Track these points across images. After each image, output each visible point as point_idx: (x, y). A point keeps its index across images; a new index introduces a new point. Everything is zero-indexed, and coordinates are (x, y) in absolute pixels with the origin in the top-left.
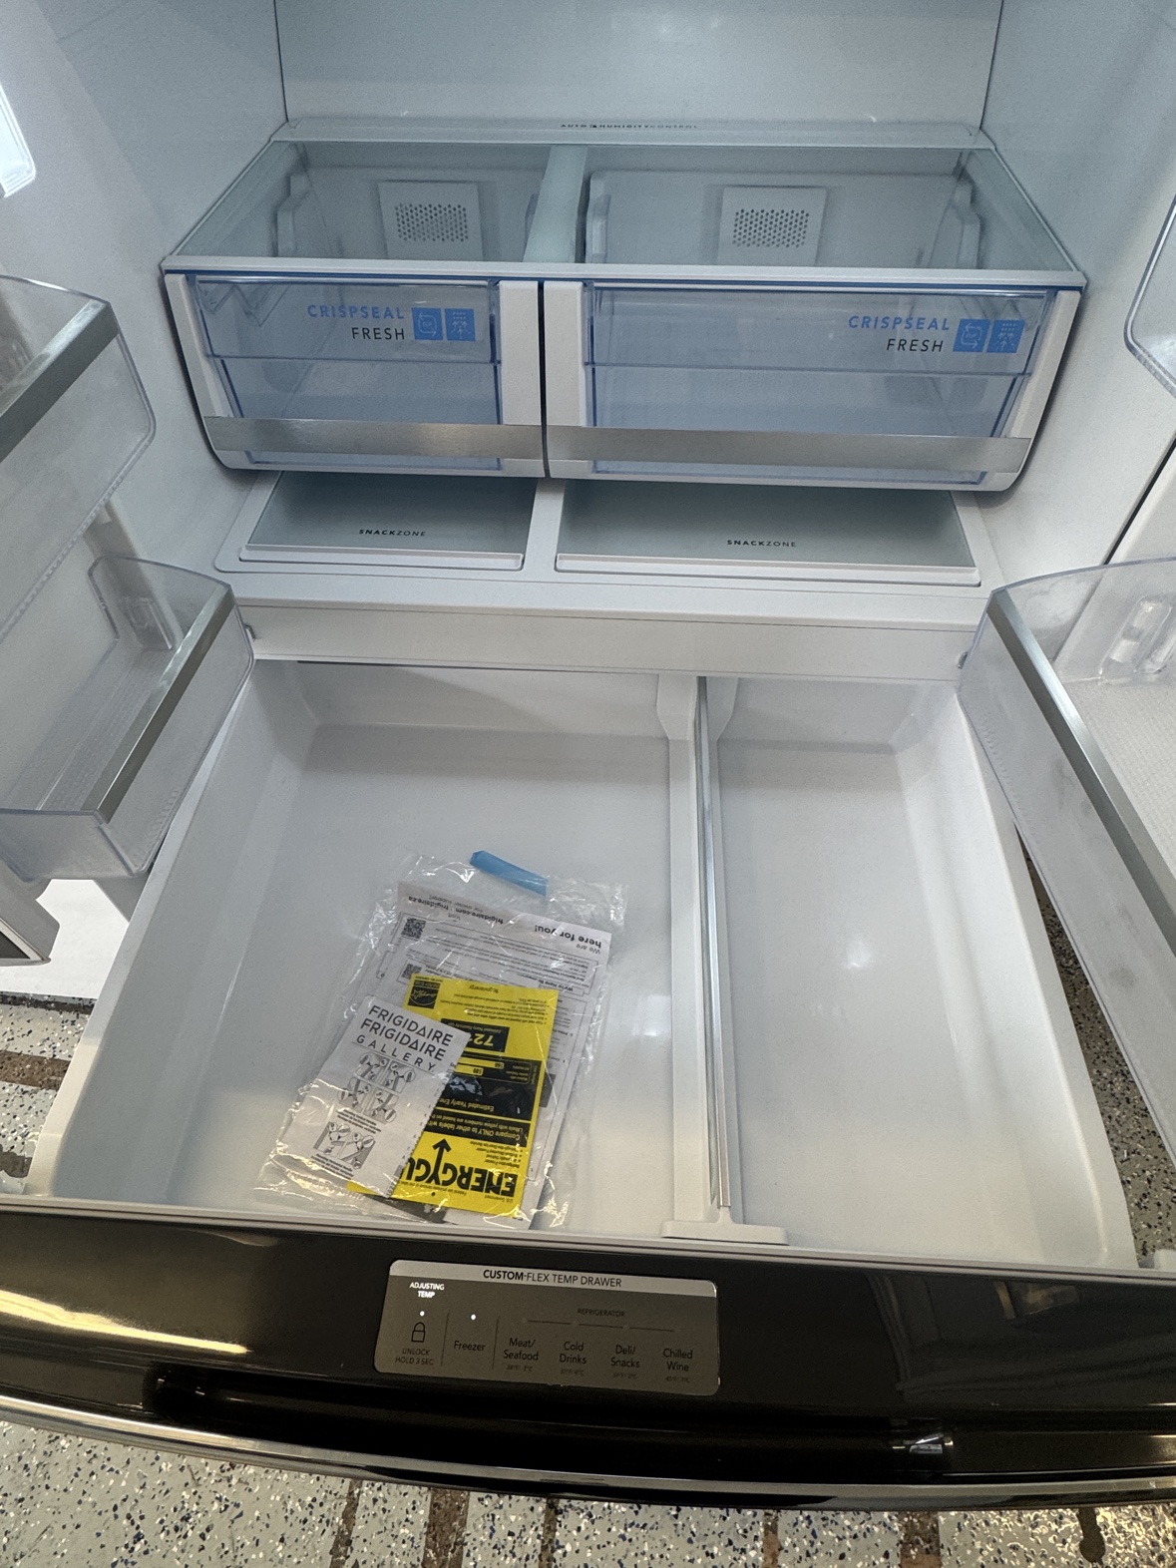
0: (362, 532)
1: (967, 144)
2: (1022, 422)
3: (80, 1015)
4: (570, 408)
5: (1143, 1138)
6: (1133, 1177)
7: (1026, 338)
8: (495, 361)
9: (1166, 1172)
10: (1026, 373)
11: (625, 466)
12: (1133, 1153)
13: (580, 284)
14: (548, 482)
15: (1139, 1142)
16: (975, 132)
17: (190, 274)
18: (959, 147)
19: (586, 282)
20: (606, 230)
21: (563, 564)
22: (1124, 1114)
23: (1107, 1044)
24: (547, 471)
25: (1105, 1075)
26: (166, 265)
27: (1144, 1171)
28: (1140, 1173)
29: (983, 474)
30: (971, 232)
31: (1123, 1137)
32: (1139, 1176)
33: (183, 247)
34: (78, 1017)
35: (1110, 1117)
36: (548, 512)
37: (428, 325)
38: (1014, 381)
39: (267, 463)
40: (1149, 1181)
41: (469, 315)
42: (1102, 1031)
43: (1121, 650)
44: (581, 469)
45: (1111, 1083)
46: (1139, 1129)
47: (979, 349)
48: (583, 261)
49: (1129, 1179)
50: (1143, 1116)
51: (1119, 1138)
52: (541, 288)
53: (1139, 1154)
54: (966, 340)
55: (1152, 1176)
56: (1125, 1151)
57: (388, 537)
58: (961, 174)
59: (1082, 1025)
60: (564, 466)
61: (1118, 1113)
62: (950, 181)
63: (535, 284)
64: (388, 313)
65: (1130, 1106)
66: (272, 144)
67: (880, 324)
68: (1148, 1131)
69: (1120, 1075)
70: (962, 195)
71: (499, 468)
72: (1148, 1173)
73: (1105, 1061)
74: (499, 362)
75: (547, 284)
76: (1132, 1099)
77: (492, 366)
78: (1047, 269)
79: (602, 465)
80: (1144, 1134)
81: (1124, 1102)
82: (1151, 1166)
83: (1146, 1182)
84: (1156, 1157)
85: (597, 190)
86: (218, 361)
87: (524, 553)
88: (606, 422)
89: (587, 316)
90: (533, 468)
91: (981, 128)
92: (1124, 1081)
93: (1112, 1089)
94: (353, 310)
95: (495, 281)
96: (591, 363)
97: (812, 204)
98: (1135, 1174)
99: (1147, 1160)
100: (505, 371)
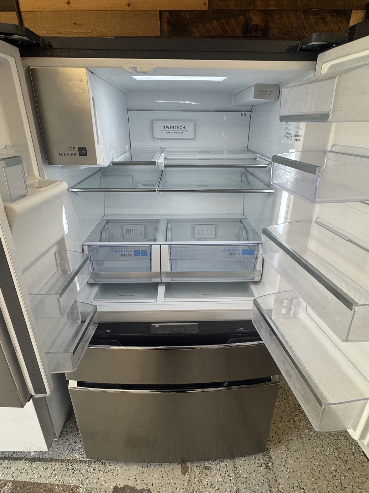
0: (119, 296)
1: (241, 217)
2: (259, 267)
3: (4, 461)
4: (166, 268)
5: (347, 471)
6: (347, 485)
7: (255, 252)
8: (151, 259)
9: (356, 482)
10: (257, 259)
11: (178, 279)
12: (346, 476)
13: (168, 245)
14: (161, 283)
15: (347, 472)
16: (242, 215)
17: (89, 246)
18: (240, 218)
19: (169, 245)
20: (171, 233)
21: (166, 300)
22: (340, 463)
23: (330, 439)
24: (161, 281)
25: (332, 450)
26: (84, 244)
27: (350, 483)
28: (349, 483)
29: (254, 278)
30: (245, 233)
31: (341, 471)
32: (349, 485)
33: (87, 240)
34: (3, 462)
35: (336, 465)
36: (161, 290)
37: (137, 253)
38: (255, 260)
39: (98, 282)
40: (352, 486)
41: (146, 251)
42: (328, 435)
43: (284, 311)
44: (168, 280)
45: (334, 452)
46: (345, 468)
47: (247, 255)
48: (167, 241)
49: (346, 486)
50: (345, 463)
51: (340, 472)
52: (160, 246)
53: (347, 477)
54: (244, 253)
55: (353, 484)
56: (343, 476)
57: (126, 297)
58: (241, 222)
59: (322, 434)
60: (165, 280)
61: (338, 463)
62: (240, 223)
63: (159, 246)
64: (129, 251)
65: (341, 460)
66: (102, 220)
67: (227, 251)
68: (348, 468)
69: (336, 449)
70: (242, 225)
71: (151, 281)
72: (351, 483)
73: (331, 445)
74: (152, 260)
75: (161, 246)
76: (341, 457)
77: (150, 260)
78: (256, 240)
79: (173, 279)
80: (348, 469)
81: (339, 459)
82: (352, 480)
83: (352, 487)
84: (353, 477)
85: (169, 226)
86: (91, 261)
87: (157, 298)
88: (173, 271)
89: (170, 250)
90: (158, 280)
91: (243, 214)
92: (338, 451)
93: (335, 455)
94: (122, 251)
95: (151, 245)
96: (170, 259)
97: (213, 227)
98: (348, 484)
99: (350, 479)
100: (153, 261)
